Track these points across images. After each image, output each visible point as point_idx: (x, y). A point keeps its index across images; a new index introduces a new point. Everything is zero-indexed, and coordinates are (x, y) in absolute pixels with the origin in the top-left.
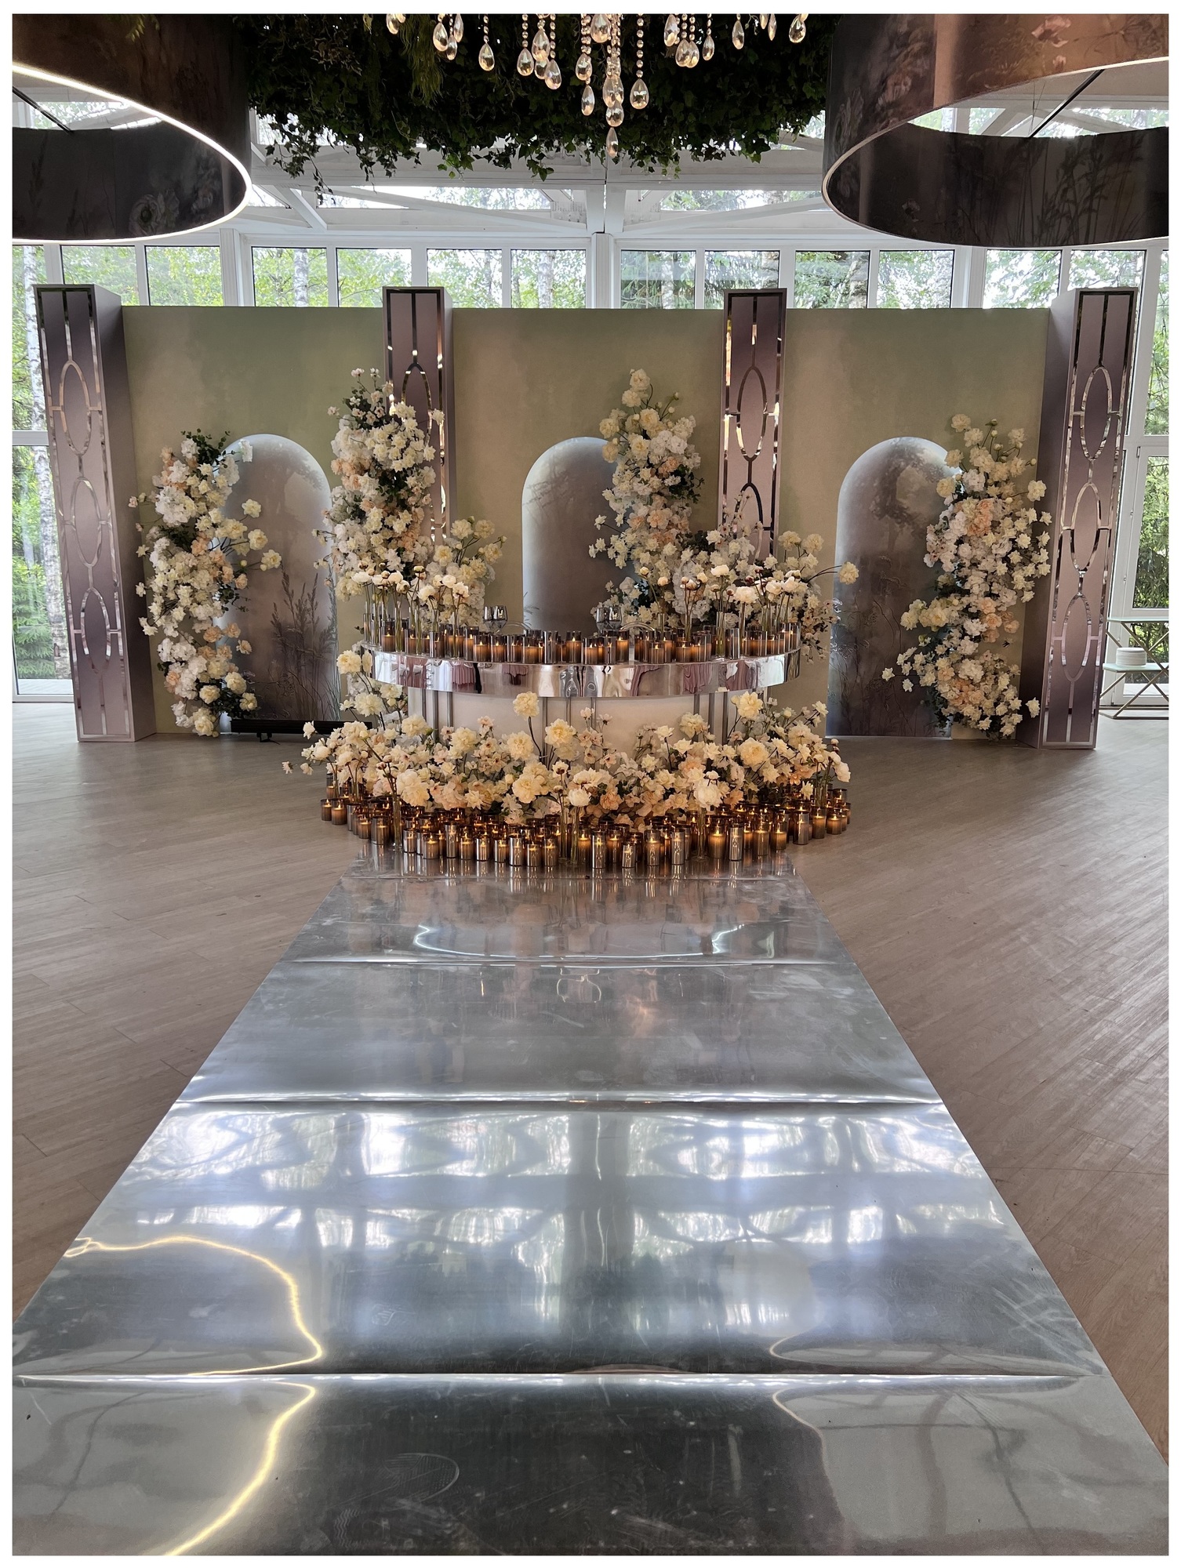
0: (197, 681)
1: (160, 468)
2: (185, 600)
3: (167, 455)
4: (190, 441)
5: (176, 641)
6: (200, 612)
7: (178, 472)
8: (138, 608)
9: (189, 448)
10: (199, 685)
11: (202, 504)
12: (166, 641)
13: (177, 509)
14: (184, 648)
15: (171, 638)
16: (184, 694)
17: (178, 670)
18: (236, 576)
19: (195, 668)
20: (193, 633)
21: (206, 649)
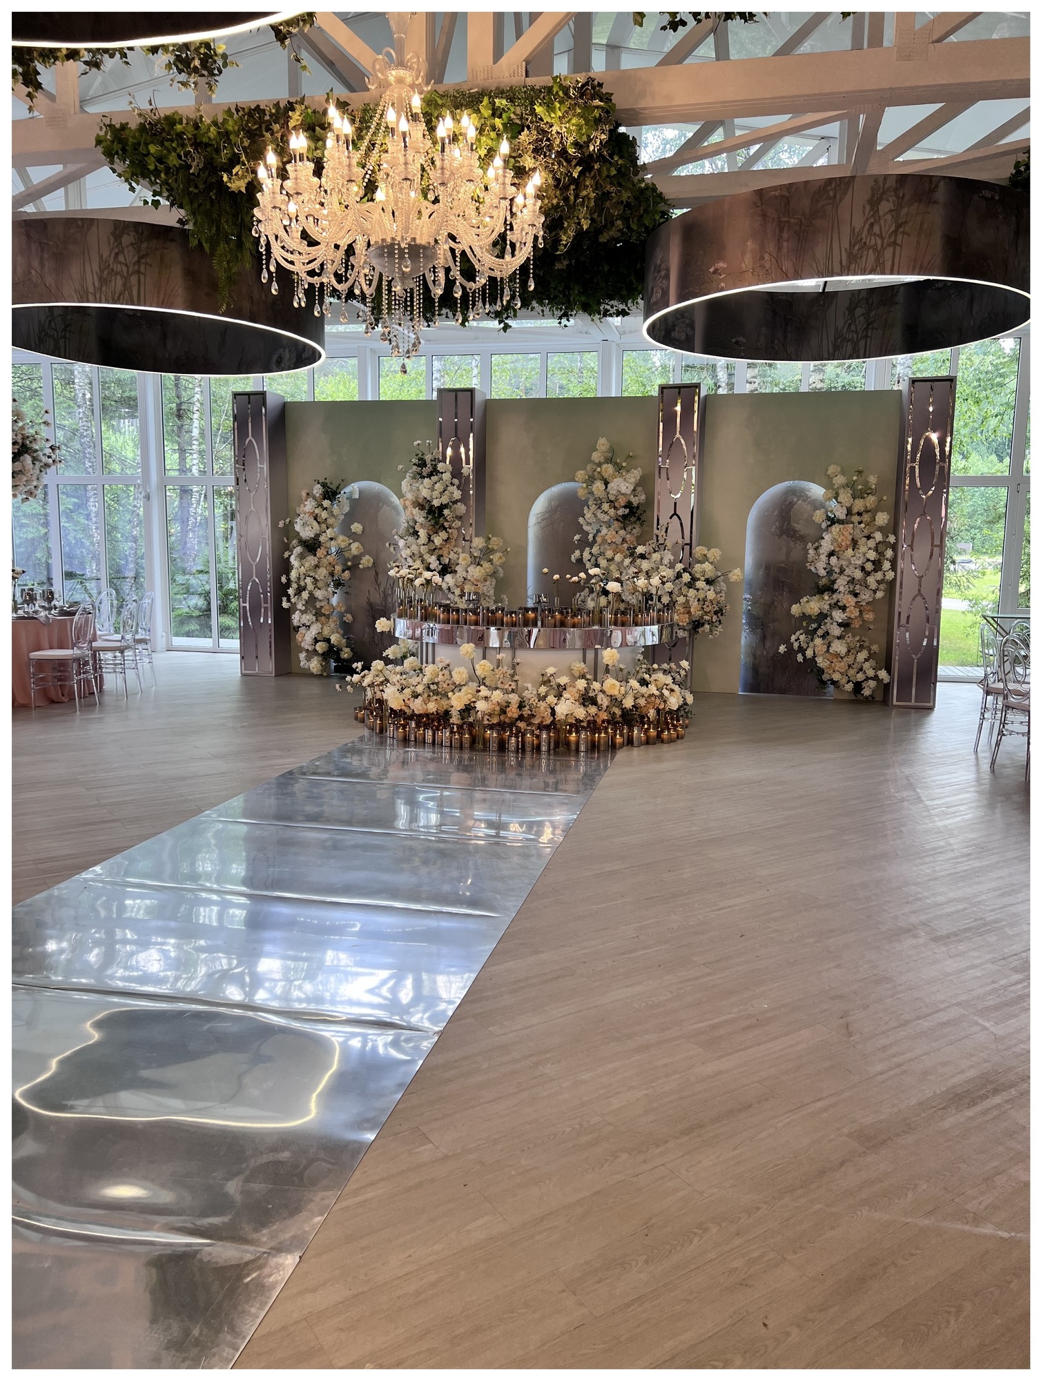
0: (315, 638)
1: (301, 502)
2: (310, 587)
3: (304, 494)
4: (319, 486)
5: (303, 612)
6: (319, 594)
7: (309, 505)
8: (281, 590)
9: (318, 490)
10: (316, 641)
11: (324, 526)
12: (298, 612)
13: (307, 528)
14: (308, 617)
15: (300, 610)
16: (307, 647)
17: (304, 632)
18: (343, 571)
19: (314, 630)
20: (315, 607)
21: (323, 619)
